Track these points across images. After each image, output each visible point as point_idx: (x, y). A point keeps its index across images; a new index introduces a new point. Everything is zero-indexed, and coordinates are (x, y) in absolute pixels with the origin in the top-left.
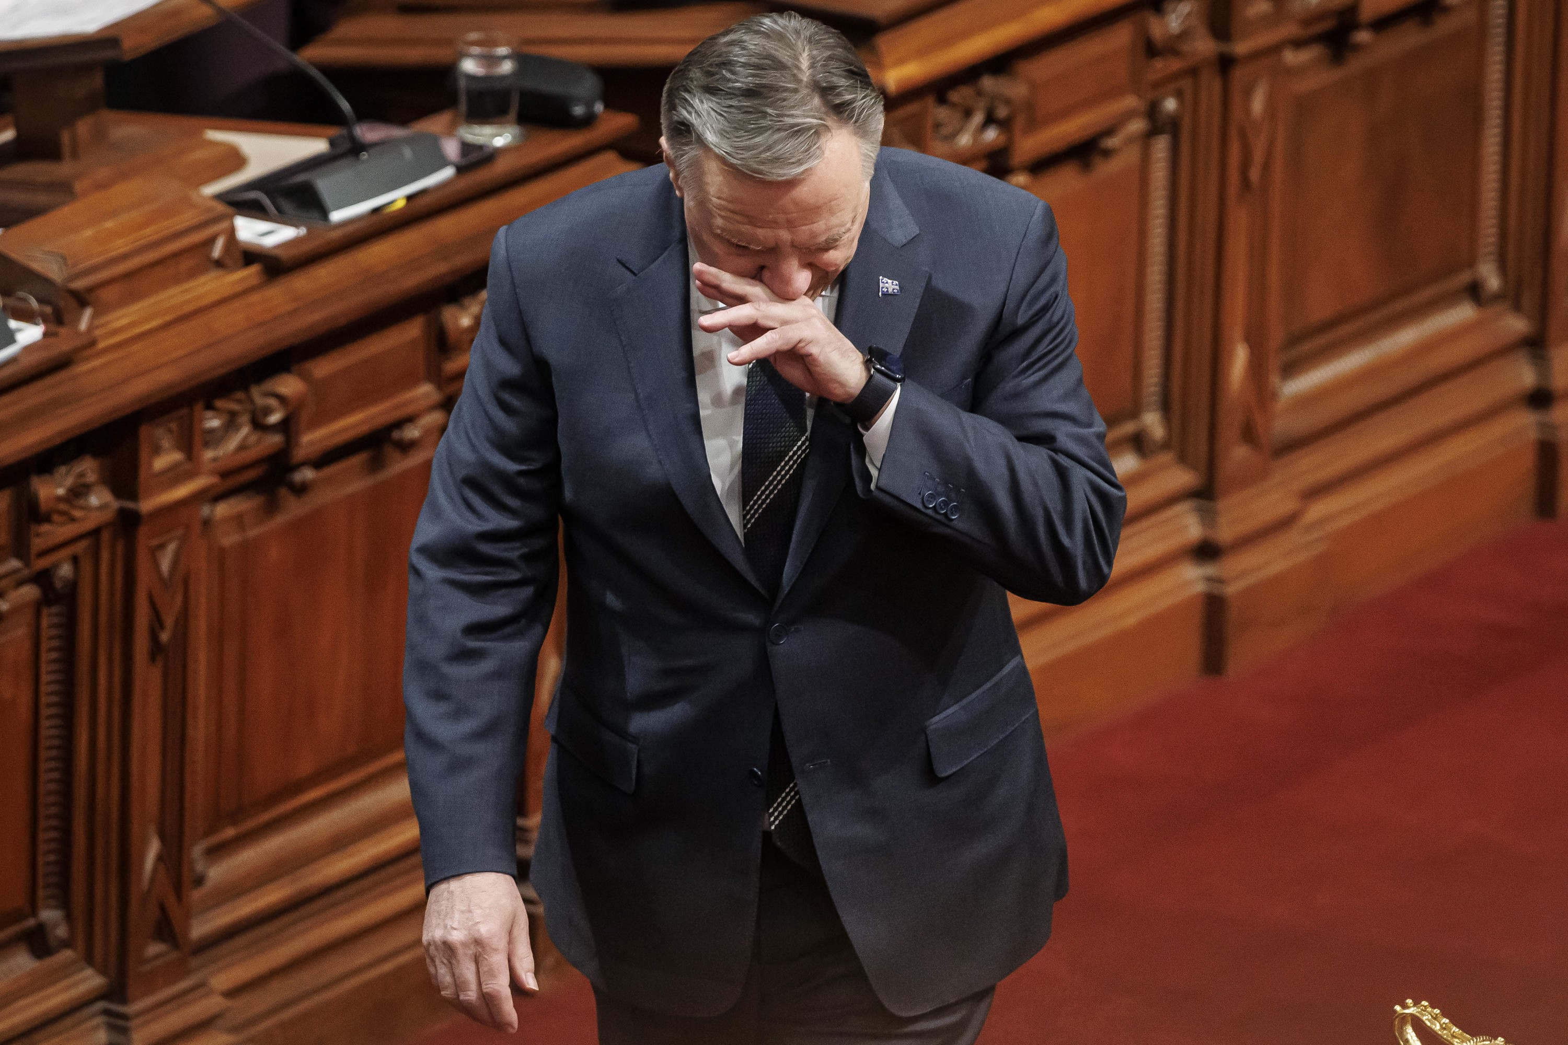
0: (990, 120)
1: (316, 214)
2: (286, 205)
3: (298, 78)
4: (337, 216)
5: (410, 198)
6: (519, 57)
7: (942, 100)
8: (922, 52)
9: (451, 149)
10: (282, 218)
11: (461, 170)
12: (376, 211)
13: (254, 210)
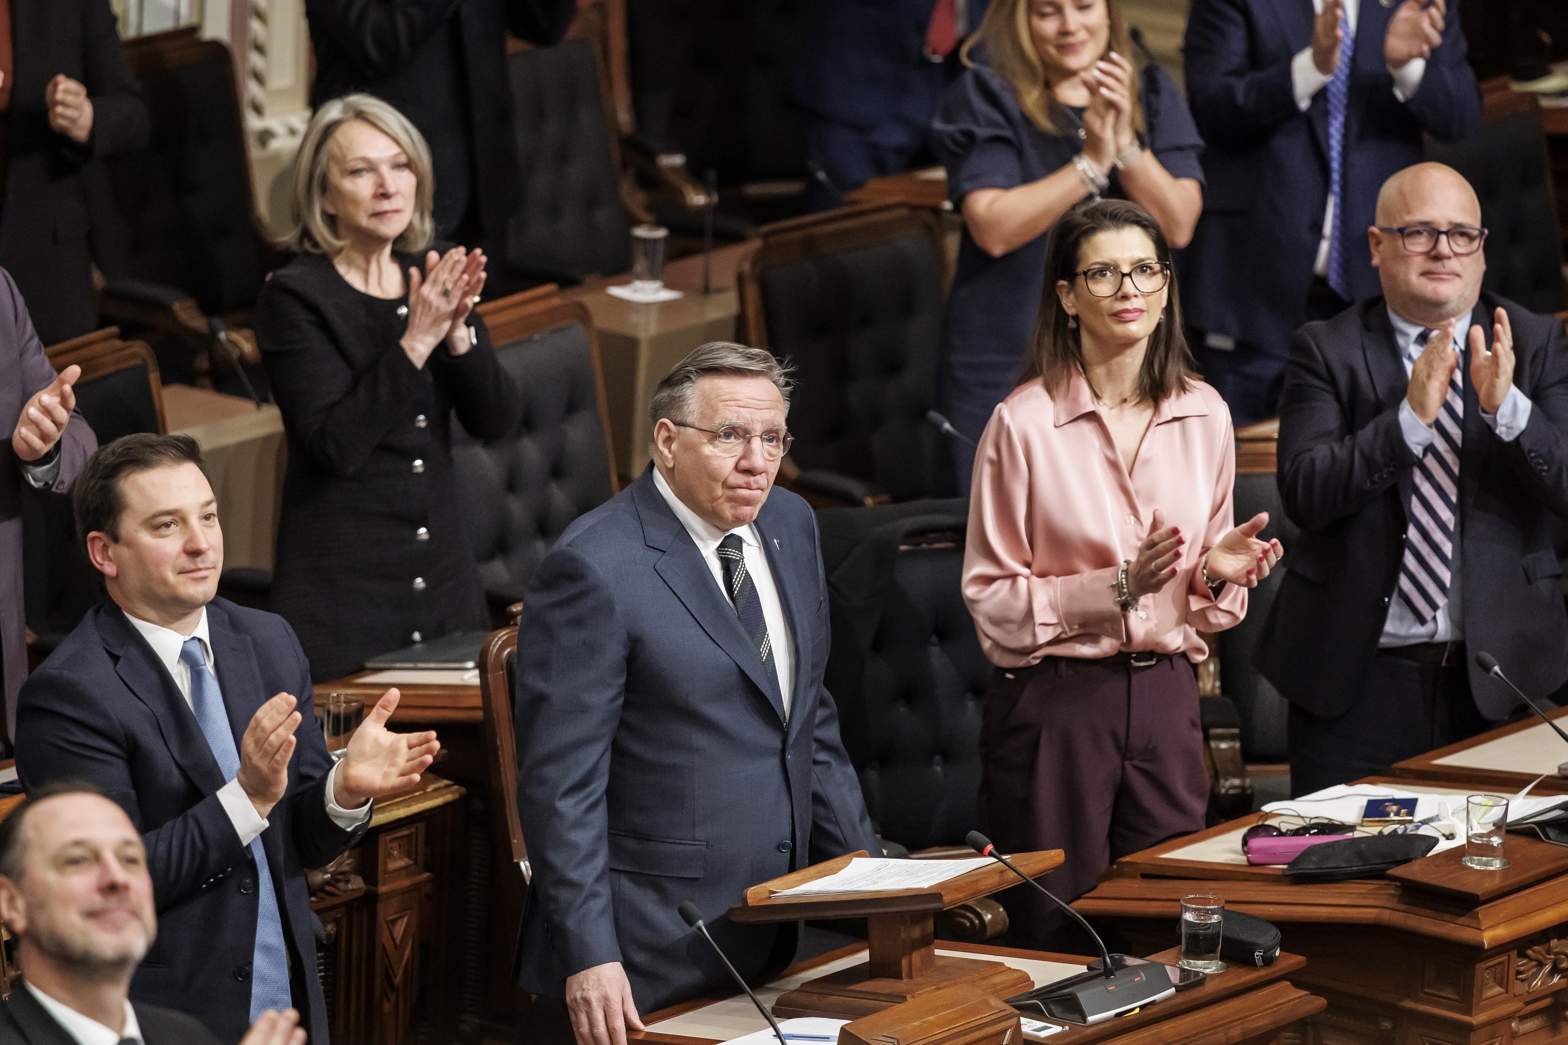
0: (1555, 970)
1: (1077, 1016)
2: (1056, 1010)
3: (1070, 920)
4: (1091, 1019)
5: (1142, 1007)
6: (1223, 912)
7: (1522, 955)
8: (1508, 920)
9: (1174, 975)
10: (1052, 1018)
11: (1179, 989)
12: (1119, 1015)
13: (1034, 1012)
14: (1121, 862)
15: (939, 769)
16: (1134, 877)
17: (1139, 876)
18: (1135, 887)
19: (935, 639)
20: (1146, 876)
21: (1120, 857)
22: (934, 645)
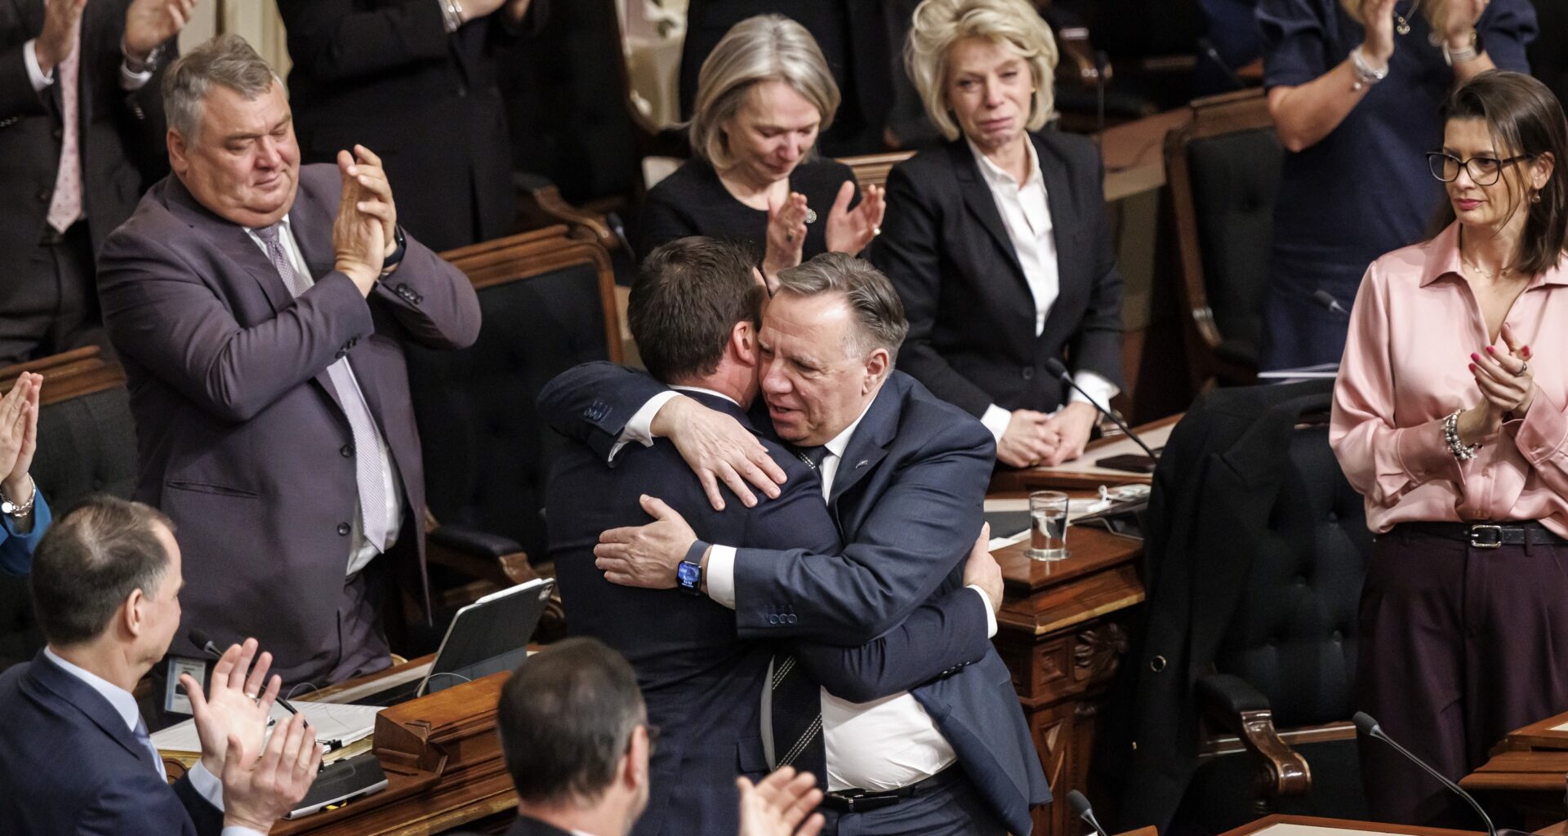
14: (1512, 736)
15: (1338, 644)
16: (1525, 751)
17: (1530, 749)
18: (1527, 760)
19: (1333, 516)
20: (1537, 749)
21: (1513, 730)
22: (1333, 522)
